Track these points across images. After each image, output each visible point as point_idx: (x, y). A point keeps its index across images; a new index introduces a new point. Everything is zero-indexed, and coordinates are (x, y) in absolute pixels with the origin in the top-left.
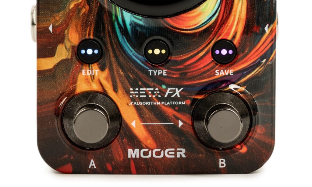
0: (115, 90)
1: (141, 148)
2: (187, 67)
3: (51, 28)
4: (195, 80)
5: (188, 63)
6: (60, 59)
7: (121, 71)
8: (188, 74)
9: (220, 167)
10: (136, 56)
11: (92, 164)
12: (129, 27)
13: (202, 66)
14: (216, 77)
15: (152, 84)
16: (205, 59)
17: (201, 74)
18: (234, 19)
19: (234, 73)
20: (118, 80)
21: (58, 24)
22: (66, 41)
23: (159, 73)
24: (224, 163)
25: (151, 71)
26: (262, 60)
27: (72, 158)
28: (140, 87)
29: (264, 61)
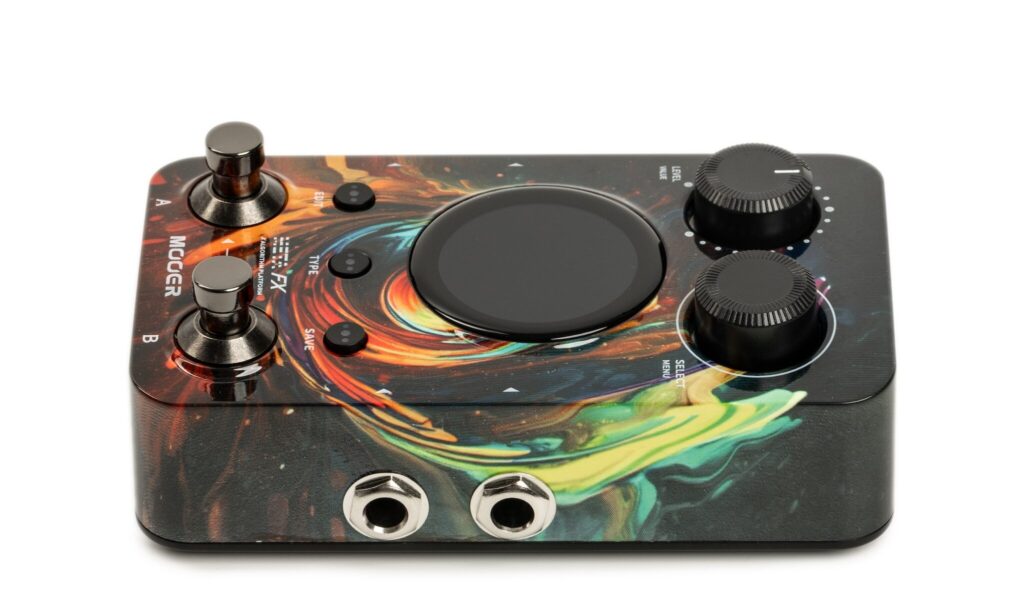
0: (287, 223)
1: (185, 249)
2: (320, 296)
4: (298, 305)
5: (328, 297)
6: (342, 173)
7: (320, 227)
8: (309, 299)
9: (144, 337)
10: (342, 243)
12: (393, 235)
13: (322, 313)
14: (302, 329)
15: (295, 259)
16: (335, 316)
17: (307, 312)
18: (402, 350)
19: (308, 351)
20: (304, 225)
22: (373, 178)
23: (313, 267)
24: (151, 340)
25: (318, 257)
26: (328, 386)
28: (291, 247)
29: (327, 389)
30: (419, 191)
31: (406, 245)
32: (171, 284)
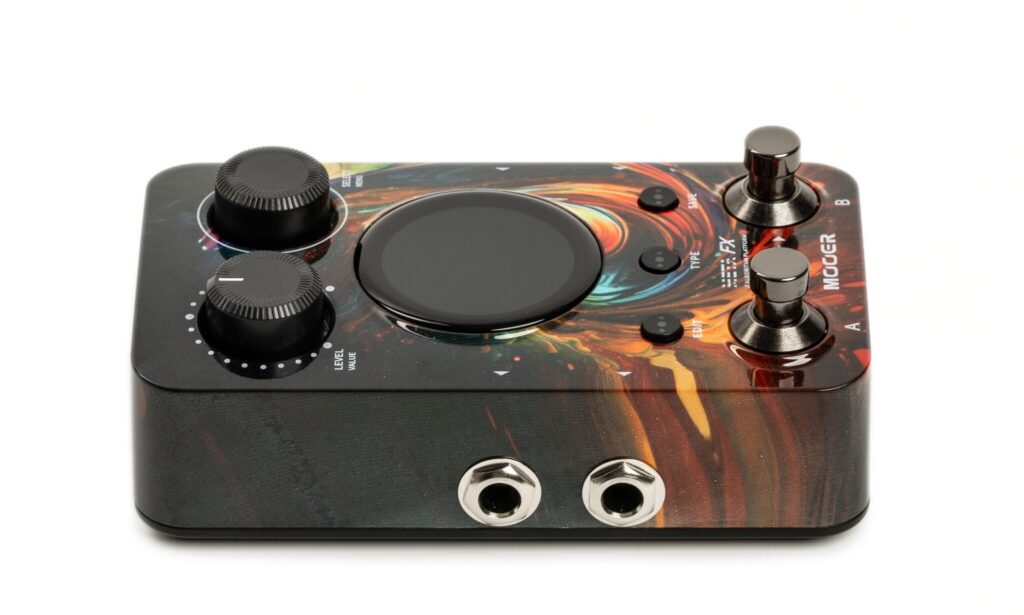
0: (726, 302)
1: (822, 277)
2: (686, 234)
3: (624, 374)
4: (707, 227)
5: (678, 232)
6: (677, 362)
7: (693, 297)
8: (696, 232)
9: (847, 204)
10: (670, 281)
11: (853, 327)
12: (620, 289)
13: (683, 221)
14: (701, 209)
15: (714, 266)
16: (672, 219)
17: (697, 221)
19: (693, 192)
20: (709, 300)
21: (616, 365)
22: (646, 355)
23: (696, 259)
24: (842, 201)
25: (692, 267)
27: (844, 349)
28: (720, 277)
30: (598, 338)
31: (607, 277)
32: (831, 244)
